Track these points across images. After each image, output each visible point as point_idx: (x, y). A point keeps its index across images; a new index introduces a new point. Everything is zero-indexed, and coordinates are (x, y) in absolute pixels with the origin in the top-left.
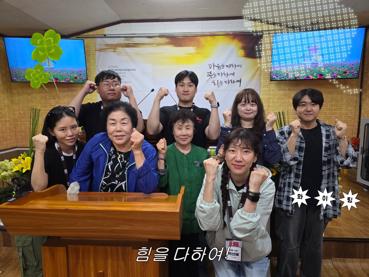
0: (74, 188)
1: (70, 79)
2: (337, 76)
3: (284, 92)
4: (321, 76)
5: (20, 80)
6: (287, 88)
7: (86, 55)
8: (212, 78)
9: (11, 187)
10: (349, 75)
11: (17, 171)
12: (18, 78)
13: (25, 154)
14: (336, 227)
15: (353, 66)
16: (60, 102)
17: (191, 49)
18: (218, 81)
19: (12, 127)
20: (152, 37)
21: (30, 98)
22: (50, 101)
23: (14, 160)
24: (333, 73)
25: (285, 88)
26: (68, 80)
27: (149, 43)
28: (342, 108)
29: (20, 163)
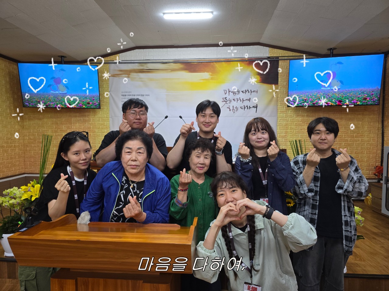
0: (85, 217)
1: (83, 104)
2: (357, 103)
3: (302, 118)
4: (340, 102)
5: (32, 105)
6: (306, 114)
7: (99, 81)
8: (227, 104)
9: (18, 216)
10: (369, 102)
11: (26, 199)
12: (30, 103)
13: (34, 182)
14: (360, 262)
15: (373, 93)
16: (72, 127)
17: (205, 75)
18: (233, 106)
19: (22, 152)
20: (166, 63)
21: (41, 123)
22: (61, 126)
23: (23, 187)
24: (353, 100)
25: (303, 114)
26: (80, 106)
27: (164, 69)
28: (363, 135)
29: (29, 191)
